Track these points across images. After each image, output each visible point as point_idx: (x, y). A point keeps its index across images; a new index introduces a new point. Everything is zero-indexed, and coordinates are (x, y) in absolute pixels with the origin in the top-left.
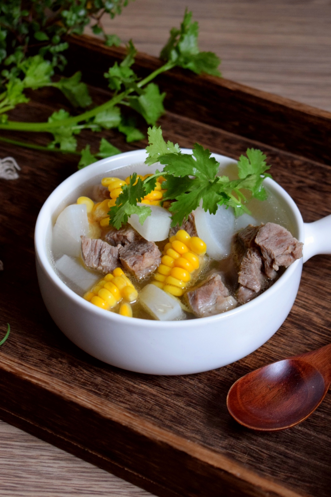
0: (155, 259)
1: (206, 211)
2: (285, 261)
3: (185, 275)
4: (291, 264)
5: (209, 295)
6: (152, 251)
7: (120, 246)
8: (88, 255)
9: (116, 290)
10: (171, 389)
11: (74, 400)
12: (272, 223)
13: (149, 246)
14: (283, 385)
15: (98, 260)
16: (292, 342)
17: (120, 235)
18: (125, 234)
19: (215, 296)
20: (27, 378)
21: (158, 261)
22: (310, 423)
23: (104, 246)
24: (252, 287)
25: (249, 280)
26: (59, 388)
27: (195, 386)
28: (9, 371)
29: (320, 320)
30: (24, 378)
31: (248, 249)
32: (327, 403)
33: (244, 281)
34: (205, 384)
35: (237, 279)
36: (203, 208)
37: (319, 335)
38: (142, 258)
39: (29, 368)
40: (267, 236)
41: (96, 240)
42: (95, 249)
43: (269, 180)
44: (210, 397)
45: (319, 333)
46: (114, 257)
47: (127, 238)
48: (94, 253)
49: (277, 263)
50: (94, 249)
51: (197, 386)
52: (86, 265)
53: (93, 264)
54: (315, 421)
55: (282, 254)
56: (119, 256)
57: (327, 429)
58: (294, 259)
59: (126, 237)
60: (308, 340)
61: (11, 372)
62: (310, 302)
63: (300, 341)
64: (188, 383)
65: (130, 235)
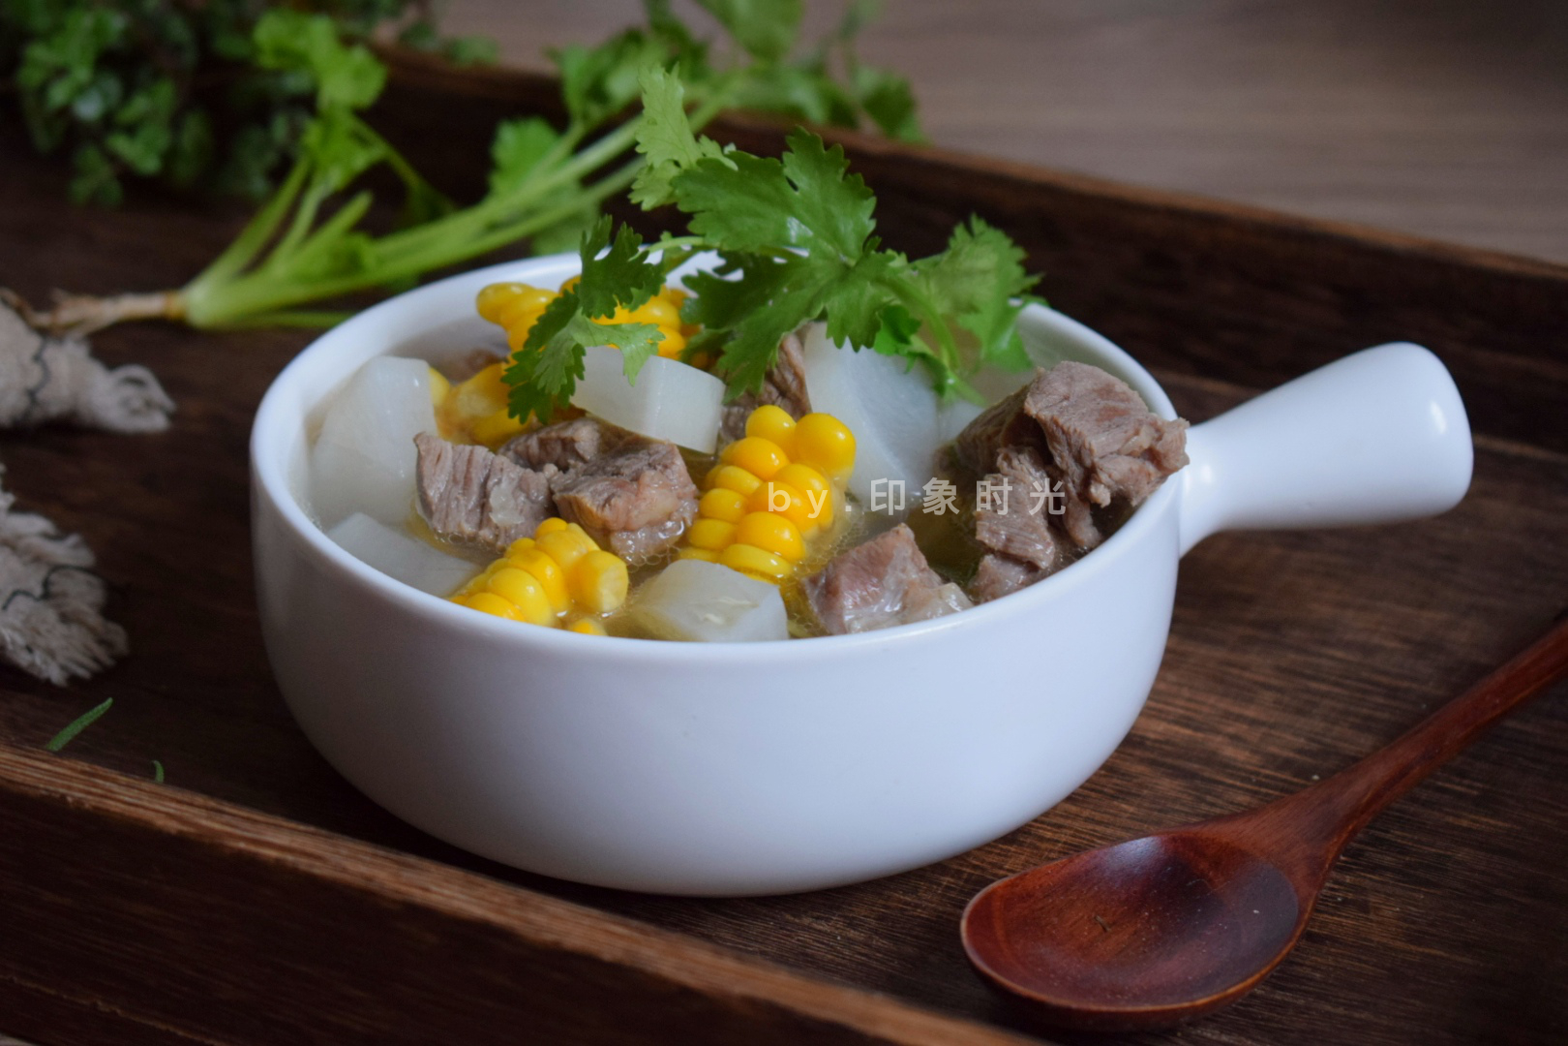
0: (680, 498)
1: (839, 344)
2: (1131, 470)
3: (787, 535)
4: (1152, 492)
5: (880, 577)
6: (666, 467)
7: (551, 469)
8: (445, 497)
9: (549, 571)
10: (752, 947)
11: (418, 900)
12: (1077, 363)
13: (657, 452)
14: (1150, 917)
15: (478, 510)
16: (1160, 811)
17: (551, 439)
18: (568, 433)
19: (900, 583)
20: (242, 845)
21: (688, 508)
22: (1257, 1022)
23: (498, 467)
24: (1026, 550)
25: (1012, 530)
26: (363, 869)
27: (835, 937)
28: (173, 832)
29: (1247, 754)
30: (231, 848)
31: (998, 450)
32: (1309, 967)
33: (994, 533)
34: (870, 929)
35: (973, 531)
36: (828, 337)
37: (1247, 790)
38: (635, 486)
39: (248, 819)
40: (1063, 390)
41: (468, 448)
42: (465, 477)
43: (1038, 312)
44: (891, 964)
45: (1249, 787)
46: (533, 502)
47: (577, 446)
48: (464, 489)
49: (1104, 477)
50: (463, 475)
51: (841, 936)
52: (435, 530)
53: (459, 525)
54: (1275, 1015)
55: (1119, 453)
56: (551, 493)
57: (1320, 1037)
58: (1159, 474)
59: (573, 441)
60: (1213, 805)
61: (181, 832)
62: (1206, 710)
63: (1186, 810)
64: (809, 929)
65: (585, 437)
